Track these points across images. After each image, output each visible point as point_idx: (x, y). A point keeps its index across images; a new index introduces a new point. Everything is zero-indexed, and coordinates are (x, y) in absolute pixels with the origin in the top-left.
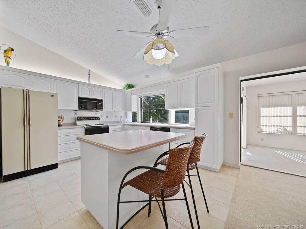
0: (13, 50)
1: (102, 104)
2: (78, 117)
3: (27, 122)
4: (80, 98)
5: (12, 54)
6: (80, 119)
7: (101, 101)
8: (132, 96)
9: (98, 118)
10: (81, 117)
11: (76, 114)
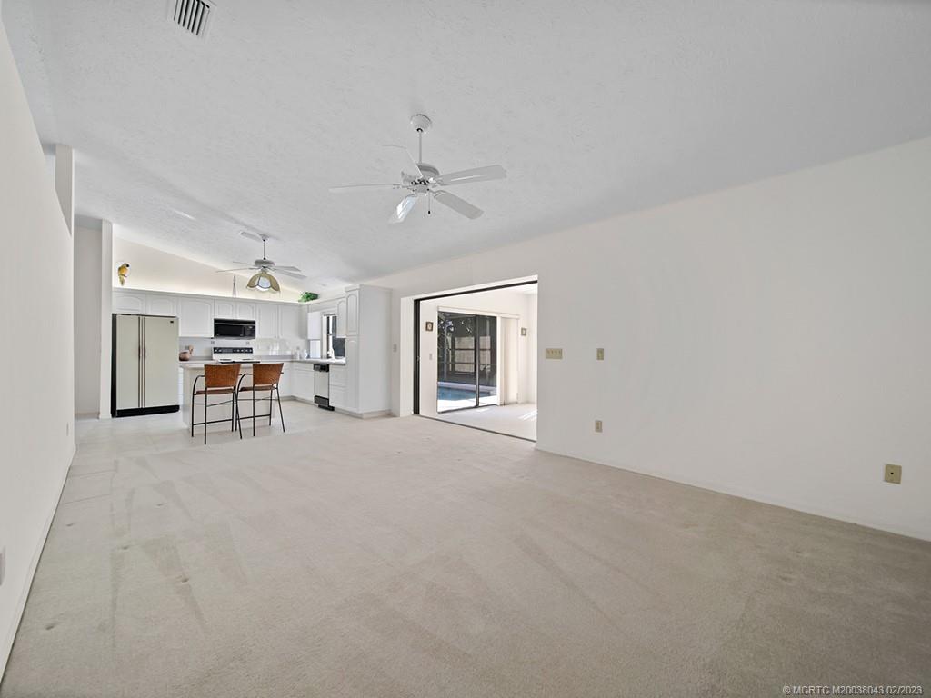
0: (128, 266)
1: (254, 327)
2: (215, 349)
3: (142, 352)
4: (216, 321)
5: (128, 271)
6: (218, 350)
7: (254, 323)
8: (309, 314)
9: (249, 350)
10: (220, 348)
11: (213, 343)
